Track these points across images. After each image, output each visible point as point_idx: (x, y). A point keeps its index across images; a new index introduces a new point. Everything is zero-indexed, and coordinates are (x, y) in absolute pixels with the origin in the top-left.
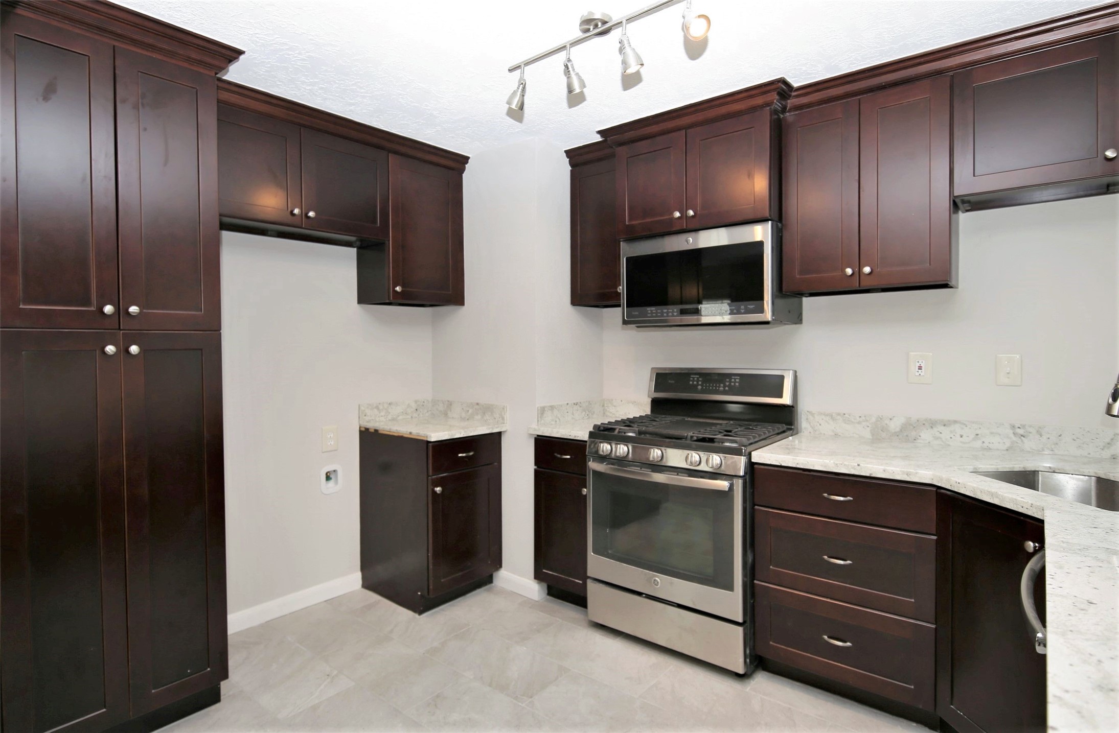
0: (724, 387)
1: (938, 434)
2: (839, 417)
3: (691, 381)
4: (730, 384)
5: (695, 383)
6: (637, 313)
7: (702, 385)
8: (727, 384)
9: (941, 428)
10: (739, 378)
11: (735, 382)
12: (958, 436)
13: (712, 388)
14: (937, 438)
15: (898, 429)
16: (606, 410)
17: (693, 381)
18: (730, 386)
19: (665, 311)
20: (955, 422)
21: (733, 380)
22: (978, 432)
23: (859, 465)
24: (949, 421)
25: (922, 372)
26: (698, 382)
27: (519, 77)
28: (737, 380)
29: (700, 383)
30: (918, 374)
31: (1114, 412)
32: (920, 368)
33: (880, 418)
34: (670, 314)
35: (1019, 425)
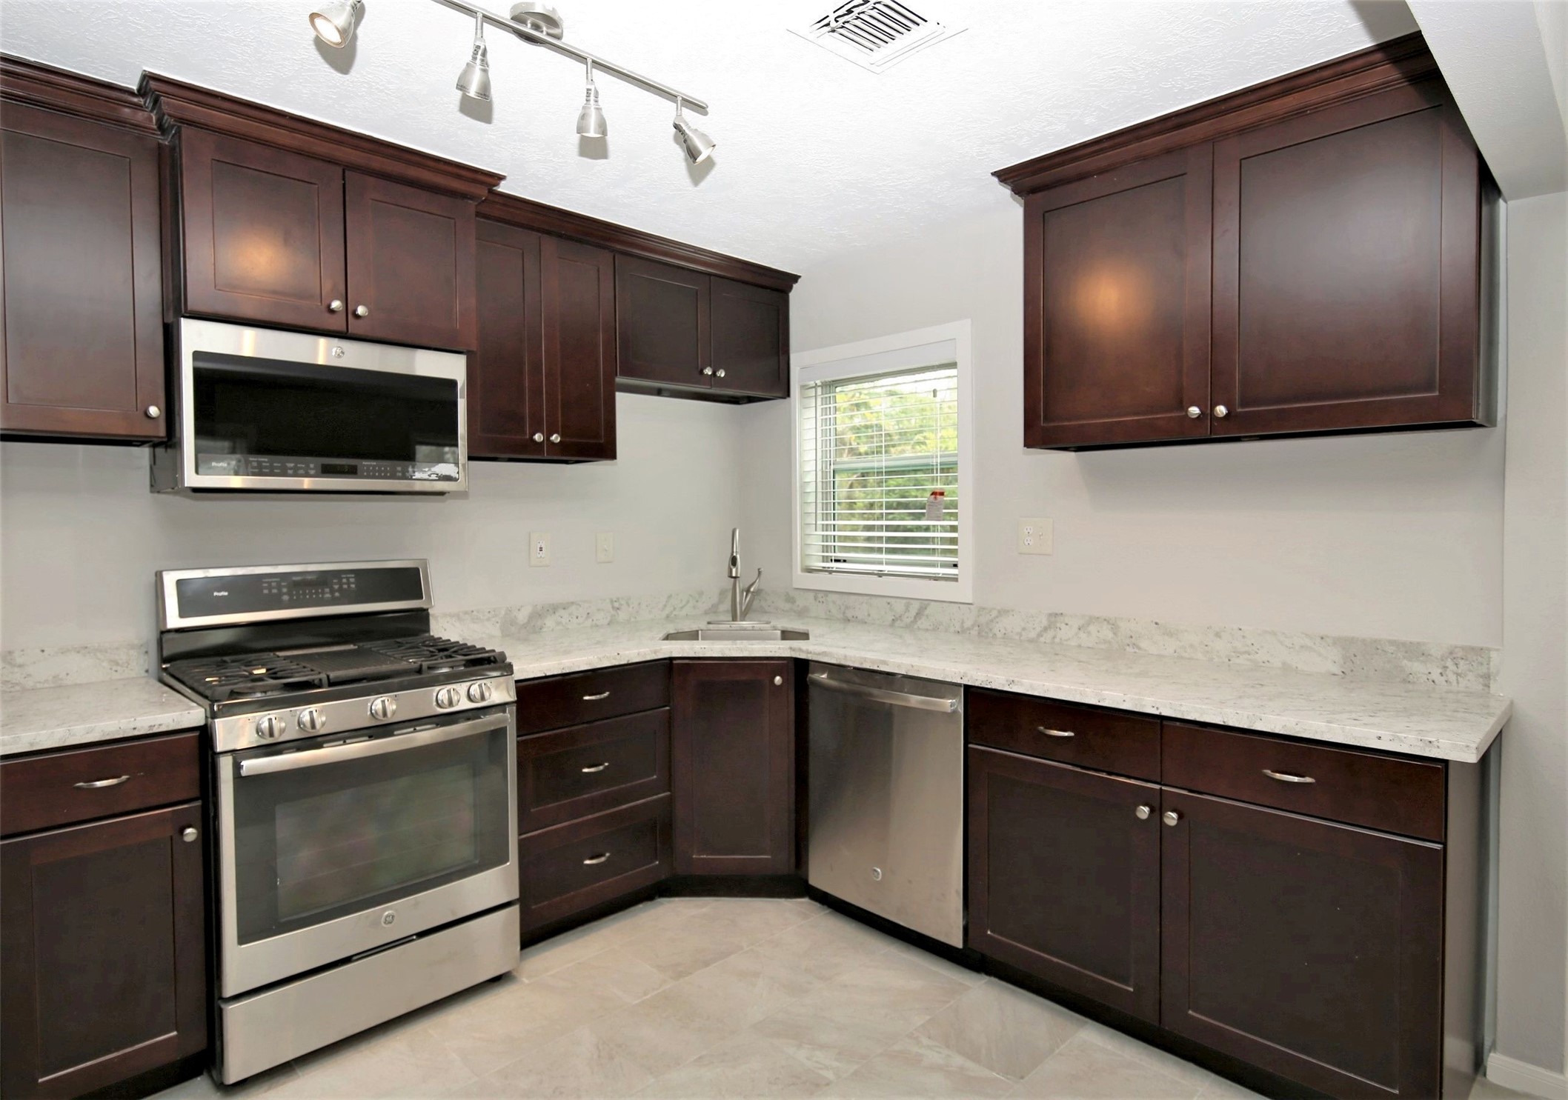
0: (332, 592)
1: (559, 620)
2: (466, 617)
3: (266, 588)
4: (341, 587)
5: (275, 591)
7: (289, 593)
8: (336, 587)
9: (562, 613)
10: (353, 576)
11: (349, 583)
13: (311, 596)
14: (559, 624)
15: (526, 621)
17: (270, 588)
18: (340, 590)
19: (290, 465)
20: (573, 603)
21: (344, 580)
24: (568, 603)
25: (543, 554)
28: (352, 580)
29: (284, 590)
30: (539, 556)
31: (734, 575)
32: (541, 549)
33: (509, 611)
34: (301, 472)
35: (615, 599)
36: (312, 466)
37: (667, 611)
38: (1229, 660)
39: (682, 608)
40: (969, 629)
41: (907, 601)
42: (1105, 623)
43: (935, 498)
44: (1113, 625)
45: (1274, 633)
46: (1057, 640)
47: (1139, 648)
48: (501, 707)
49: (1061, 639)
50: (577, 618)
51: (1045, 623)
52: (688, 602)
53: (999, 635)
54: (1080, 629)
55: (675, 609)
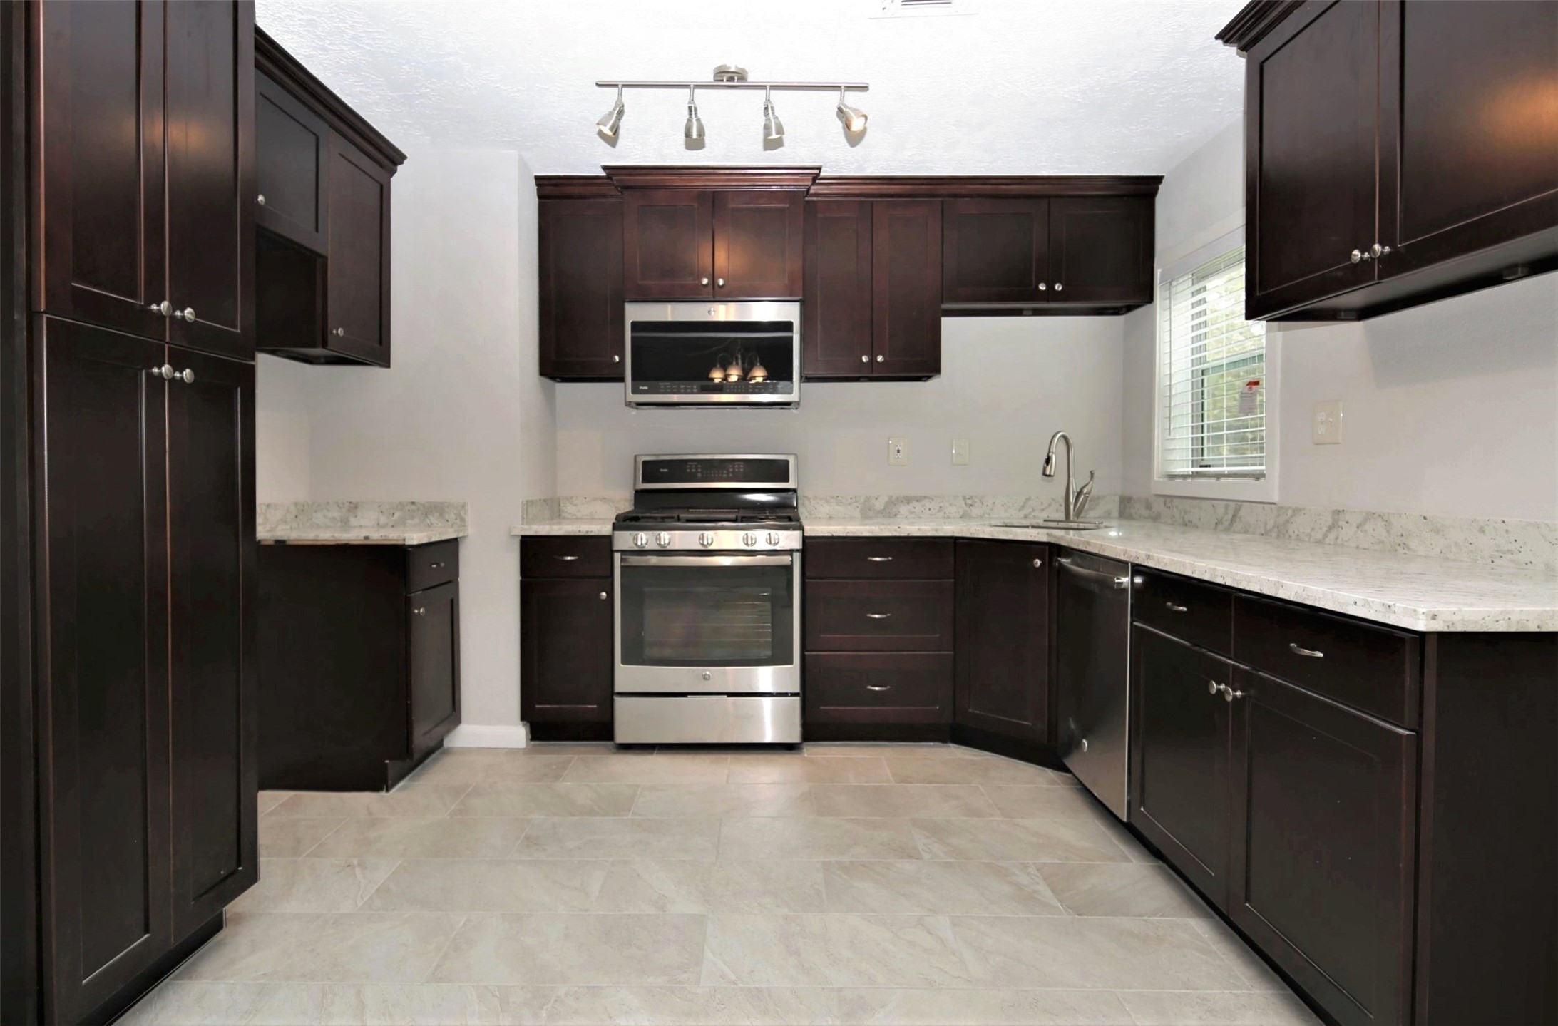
0: (728, 473)
1: (913, 509)
2: (832, 500)
3: (689, 468)
4: (734, 471)
5: (693, 470)
6: (646, 388)
7: (702, 473)
8: (731, 470)
9: (915, 504)
10: (743, 463)
11: (739, 468)
12: (927, 510)
13: (714, 475)
14: (911, 513)
15: (882, 508)
16: (563, 511)
17: (691, 468)
18: (732, 473)
19: (682, 387)
20: (925, 497)
21: (736, 466)
22: (941, 505)
23: (899, 527)
24: (920, 497)
25: (900, 455)
26: (696, 470)
27: (616, 99)
28: (741, 466)
29: (699, 470)
30: (896, 457)
31: (1048, 473)
32: (898, 451)
33: (868, 499)
34: (689, 391)
35: (967, 497)
36: (695, 387)
37: (1025, 511)
38: (1493, 562)
39: (1043, 510)
40: (1270, 531)
41: (1225, 502)
42: (1380, 519)
43: (1250, 388)
44: (1387, 521)
45: (1537, 526)
46: (1339, 541)
47: (1409, 549)
48: (790, 552)
49: (1342, 540)
50: (930, 509)
51: (1329, 522)
52: (1050, 505)
53: (1294, 537)
54: (1358, 527)
55: (1034, 510)
